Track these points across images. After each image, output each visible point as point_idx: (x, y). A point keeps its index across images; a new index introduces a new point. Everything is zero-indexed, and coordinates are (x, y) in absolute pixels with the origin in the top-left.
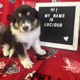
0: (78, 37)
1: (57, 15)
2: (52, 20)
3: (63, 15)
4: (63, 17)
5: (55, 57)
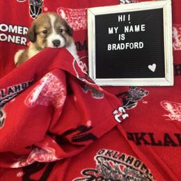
0: (172, 62)
1: (131, 27)
2: (122, 37)
3: (142, 26)
4: (142, 30)
5: (146, 102)
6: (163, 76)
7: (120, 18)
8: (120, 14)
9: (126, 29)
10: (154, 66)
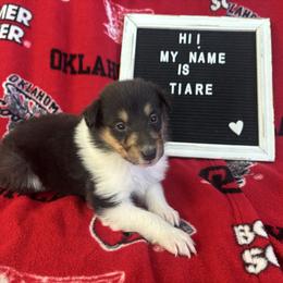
3: (220, 54)
4: (220, 62)
7: (182, 38)
8: (183, 32)
10: (240, 124)
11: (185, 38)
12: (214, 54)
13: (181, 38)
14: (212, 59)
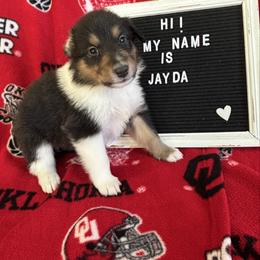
3: (204, 36)
4: (204, 44)
6: (246, 128)
7: (164, 24)
8: (164, 16)
9: (175, 43)
10: (228, 109)
11: (166, 24)
12: (198, 37)
13: (162, 24)
14: (195, 42)
